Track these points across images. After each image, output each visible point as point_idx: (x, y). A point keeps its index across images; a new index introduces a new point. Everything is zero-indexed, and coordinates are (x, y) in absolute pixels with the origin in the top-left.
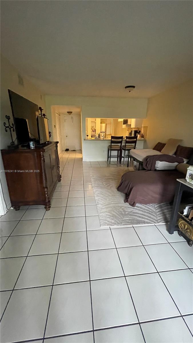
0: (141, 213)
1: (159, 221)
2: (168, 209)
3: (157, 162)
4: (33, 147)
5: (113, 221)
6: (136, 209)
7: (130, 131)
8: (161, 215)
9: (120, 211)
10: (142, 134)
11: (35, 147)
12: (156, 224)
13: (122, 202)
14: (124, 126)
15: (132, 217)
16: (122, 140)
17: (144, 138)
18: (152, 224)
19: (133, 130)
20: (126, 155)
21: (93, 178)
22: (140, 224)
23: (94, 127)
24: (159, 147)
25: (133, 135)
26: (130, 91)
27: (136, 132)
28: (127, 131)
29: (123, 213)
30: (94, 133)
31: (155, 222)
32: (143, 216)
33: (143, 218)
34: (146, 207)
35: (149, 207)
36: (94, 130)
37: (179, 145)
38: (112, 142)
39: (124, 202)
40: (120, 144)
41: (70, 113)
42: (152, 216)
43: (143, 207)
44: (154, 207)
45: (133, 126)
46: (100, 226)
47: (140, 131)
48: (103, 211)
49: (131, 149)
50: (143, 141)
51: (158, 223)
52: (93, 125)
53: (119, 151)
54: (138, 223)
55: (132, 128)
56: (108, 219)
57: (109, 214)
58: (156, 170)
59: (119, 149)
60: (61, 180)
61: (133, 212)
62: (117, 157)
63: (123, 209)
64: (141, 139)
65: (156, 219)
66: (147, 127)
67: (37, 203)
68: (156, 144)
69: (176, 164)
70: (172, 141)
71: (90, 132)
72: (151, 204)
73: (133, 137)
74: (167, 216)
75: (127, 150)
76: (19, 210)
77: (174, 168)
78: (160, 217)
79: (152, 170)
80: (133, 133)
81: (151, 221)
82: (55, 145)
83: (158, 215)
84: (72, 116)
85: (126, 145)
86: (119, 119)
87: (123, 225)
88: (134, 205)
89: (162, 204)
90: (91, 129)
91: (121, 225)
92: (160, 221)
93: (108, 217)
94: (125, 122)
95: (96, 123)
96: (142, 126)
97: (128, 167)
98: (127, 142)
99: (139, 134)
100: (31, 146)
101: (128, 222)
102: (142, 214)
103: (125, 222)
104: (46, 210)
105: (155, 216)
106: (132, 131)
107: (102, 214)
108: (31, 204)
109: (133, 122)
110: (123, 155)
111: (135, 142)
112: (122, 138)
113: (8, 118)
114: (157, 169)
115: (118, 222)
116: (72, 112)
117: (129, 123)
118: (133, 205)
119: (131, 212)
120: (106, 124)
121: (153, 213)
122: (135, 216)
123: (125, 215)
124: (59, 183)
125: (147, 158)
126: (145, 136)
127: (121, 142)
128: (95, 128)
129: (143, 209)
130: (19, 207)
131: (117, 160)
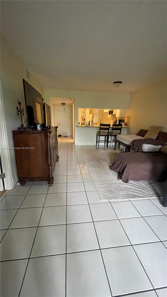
0: (134, 188)
1: (151, 195)
2: (157, 185)
3: (143, 144)
4: (39, 129)
5: (111, 196)
6: (129, 185)
7: (115, 120)
8: (152, 190)
9: (116, 187)
10: (126, 123)
11: (42, 129)
12: (149, 198)
13: (115, 179)
14: (109, 116)
15: (127, 192)
16: (109, 127)
17: (128, 126)
18: (146, 198)
19: (118, 119)
20: (112, 140)
21: (86, 159)
22: (136, 198)
23: (84, 116)
24: (142, 133)
25: (118, 123)
26: (117, 86)
27: (120, 121)
28: (112, 121)
29: (119, 188)
30: (84, 121)
31: (148, 197)
32: (137, 191)
33: (137, 193)
34: (138, 183)
35: (140, 183)
36: (84, 119)
37: (160, 131)
38: (101, 129)
39: (117, 179)
40: (108, 130)
41: (63, 104)
42: (145, 192)
43: (135, 183)
44: (145, 183)
45: (118, 116)
46: (101, 200)
47: (124, 120)
48: (100, 186)
49: (117, 135)
50: (127, 128)
51: (151, 197)
52: (83, 114)
53: (107, 137)
54: (133, 197)
55: (117, 118)
56: (106, 194)
57: (106, 189)
58: (142, 152)
59: (107, 135)
60: (58, 160)
61: (127, 188)
62: (104, 142)
63: (118, 185)
64: (125, 127)
65: (149, 194)
66: (130, 116)
67: (41, 179)
68: (139, 130)
69: (160, 146)
70: (153, 128)
71: (80, 121)
72: (142, 181)
73: (118, 124)
74: (158, 191)
75: (114, 136)
76: (25, 186)
77: (158, 150)
78: (152, 192)
79: (139, 152)
80: (118, 121)
81: (145, 195)
82: (55, 129)
83: (150, 190)
84: (65, 107)
85: (112, 132)
86: (104, 110)
87: (121, 199)
88: (128, 181)
89: (151, 181)
90: (82, 118)
91: (119, 199)
92: (153, 196)
93: (106, 192)
94: (111, 112)
95: (85, 113)
96: (126, 116)
97: (115, 150)
98: (113, 129)
99: (123, 123)
100: (38, 128)
101: (124, 196)
102: (136, 190)
103: (122, 196)
104: (50, 186)
105: (147, 191)
106: (116, 120)
107: (100, 189)
108: (36, 179)
109: (117, 113)
110: (109, 140)
111: (120, 129)
112: (109, 125)
113: (20, 103)
114: (144, 151)
115: (116, 196)
116: (65, 104)
117: (114, 113)
118: (126, 181)
119: (126, 188)
120: (93, 115)
121: (145, 189)
122: (130, 191)
123: (121, 190)
124: (58, 162)
125: (133, 142)
126: (128, 125)
127: (108, 129)
128: (85, 118)
129: (135, 185)
130: (25, 183)
131: (104, 145)
